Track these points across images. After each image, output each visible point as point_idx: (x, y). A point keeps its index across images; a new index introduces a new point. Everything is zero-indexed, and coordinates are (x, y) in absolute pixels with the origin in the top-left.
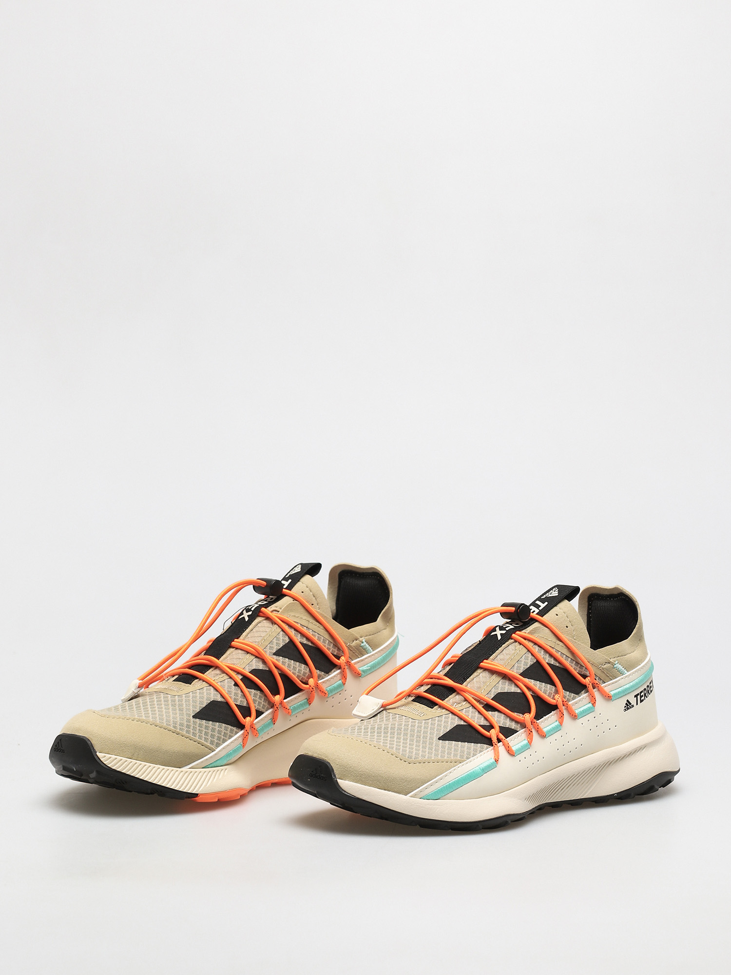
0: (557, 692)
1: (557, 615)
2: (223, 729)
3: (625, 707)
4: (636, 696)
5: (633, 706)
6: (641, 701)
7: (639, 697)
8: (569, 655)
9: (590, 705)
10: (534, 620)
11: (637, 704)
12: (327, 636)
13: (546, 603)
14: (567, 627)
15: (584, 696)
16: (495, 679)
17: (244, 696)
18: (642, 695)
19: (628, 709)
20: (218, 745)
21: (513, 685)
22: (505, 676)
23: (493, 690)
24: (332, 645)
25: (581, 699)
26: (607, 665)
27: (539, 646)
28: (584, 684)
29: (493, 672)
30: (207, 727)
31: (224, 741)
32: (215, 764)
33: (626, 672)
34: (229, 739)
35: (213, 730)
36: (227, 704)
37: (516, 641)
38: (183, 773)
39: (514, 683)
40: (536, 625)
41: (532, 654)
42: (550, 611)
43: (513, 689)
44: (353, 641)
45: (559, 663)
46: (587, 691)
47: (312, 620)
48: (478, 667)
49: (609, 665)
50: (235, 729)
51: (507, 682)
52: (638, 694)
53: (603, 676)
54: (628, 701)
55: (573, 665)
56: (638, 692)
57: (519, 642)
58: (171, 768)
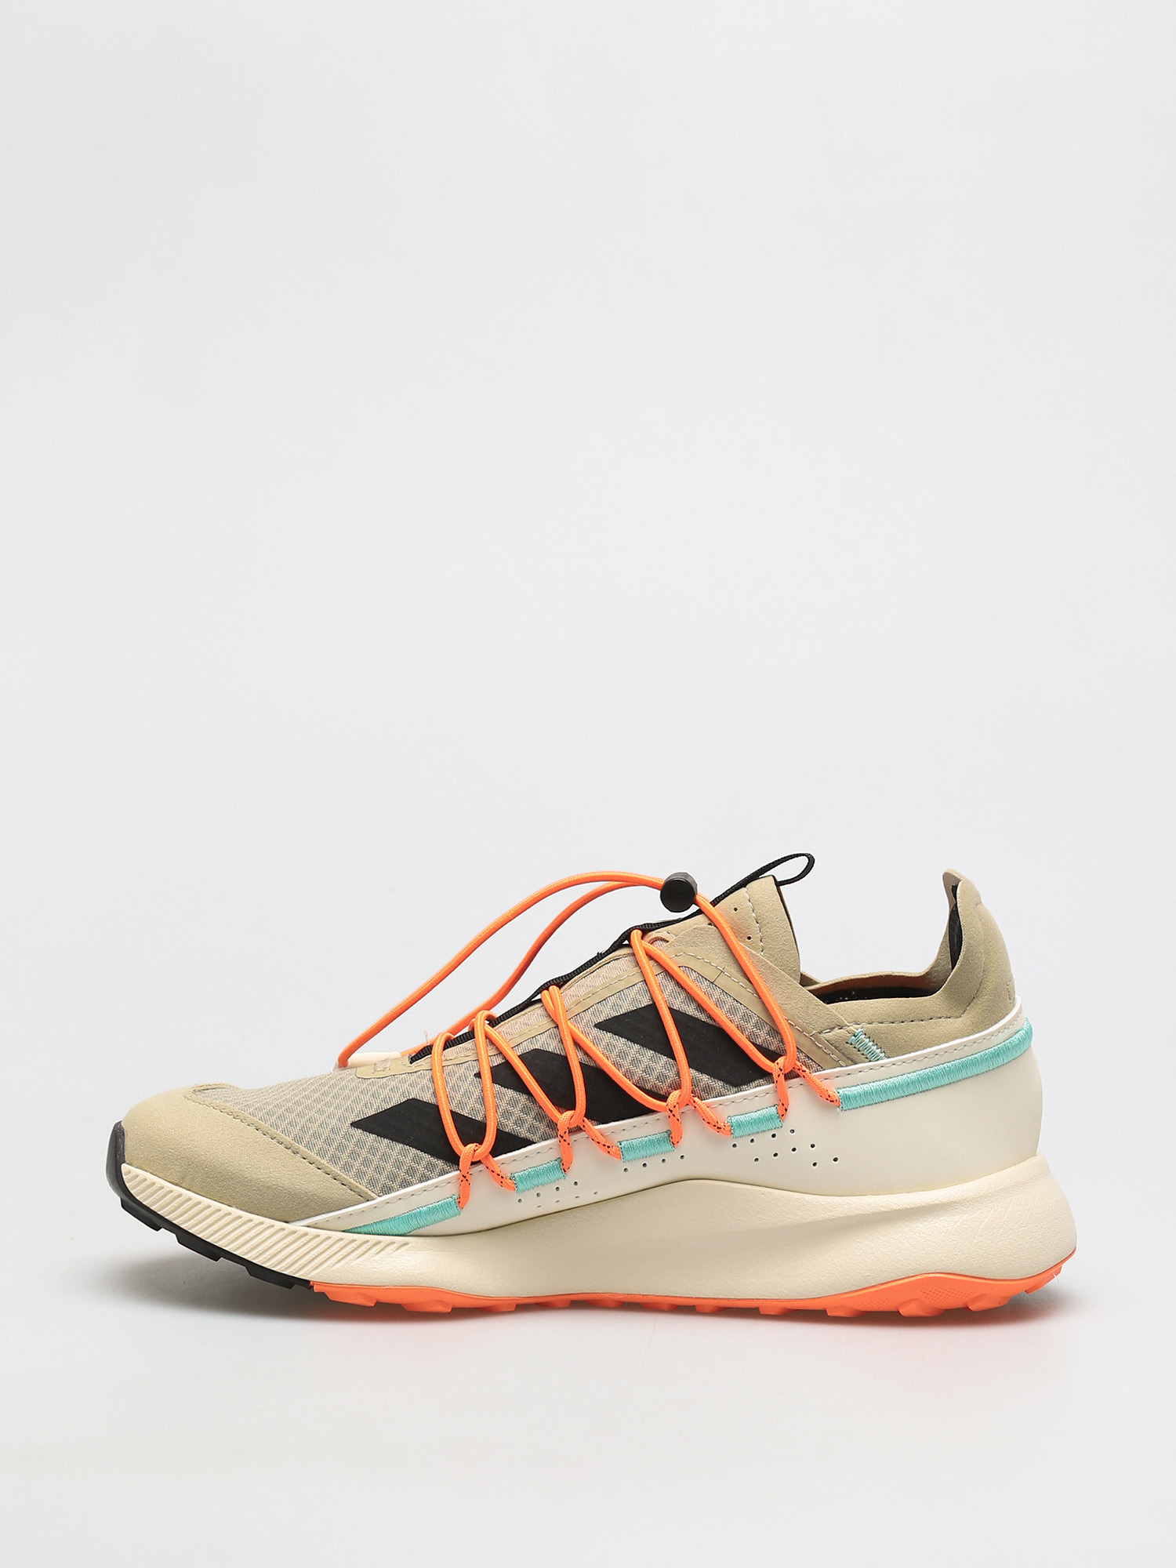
2: (408, 1160)
12: (756, 1009)
17: (483, 1100)
20: (387, 1190)
24: (767, 1028)
30: (373, 1150)
31: (405, 1184)
32: (375, 1228)
34: (421, 1181)
35: (385, 1157)
36: (435, 1109)
38: (286, 1232)
44: (832, 1029)
47: (732, 969)
50: (440, 1163)
58: (257, 1219)
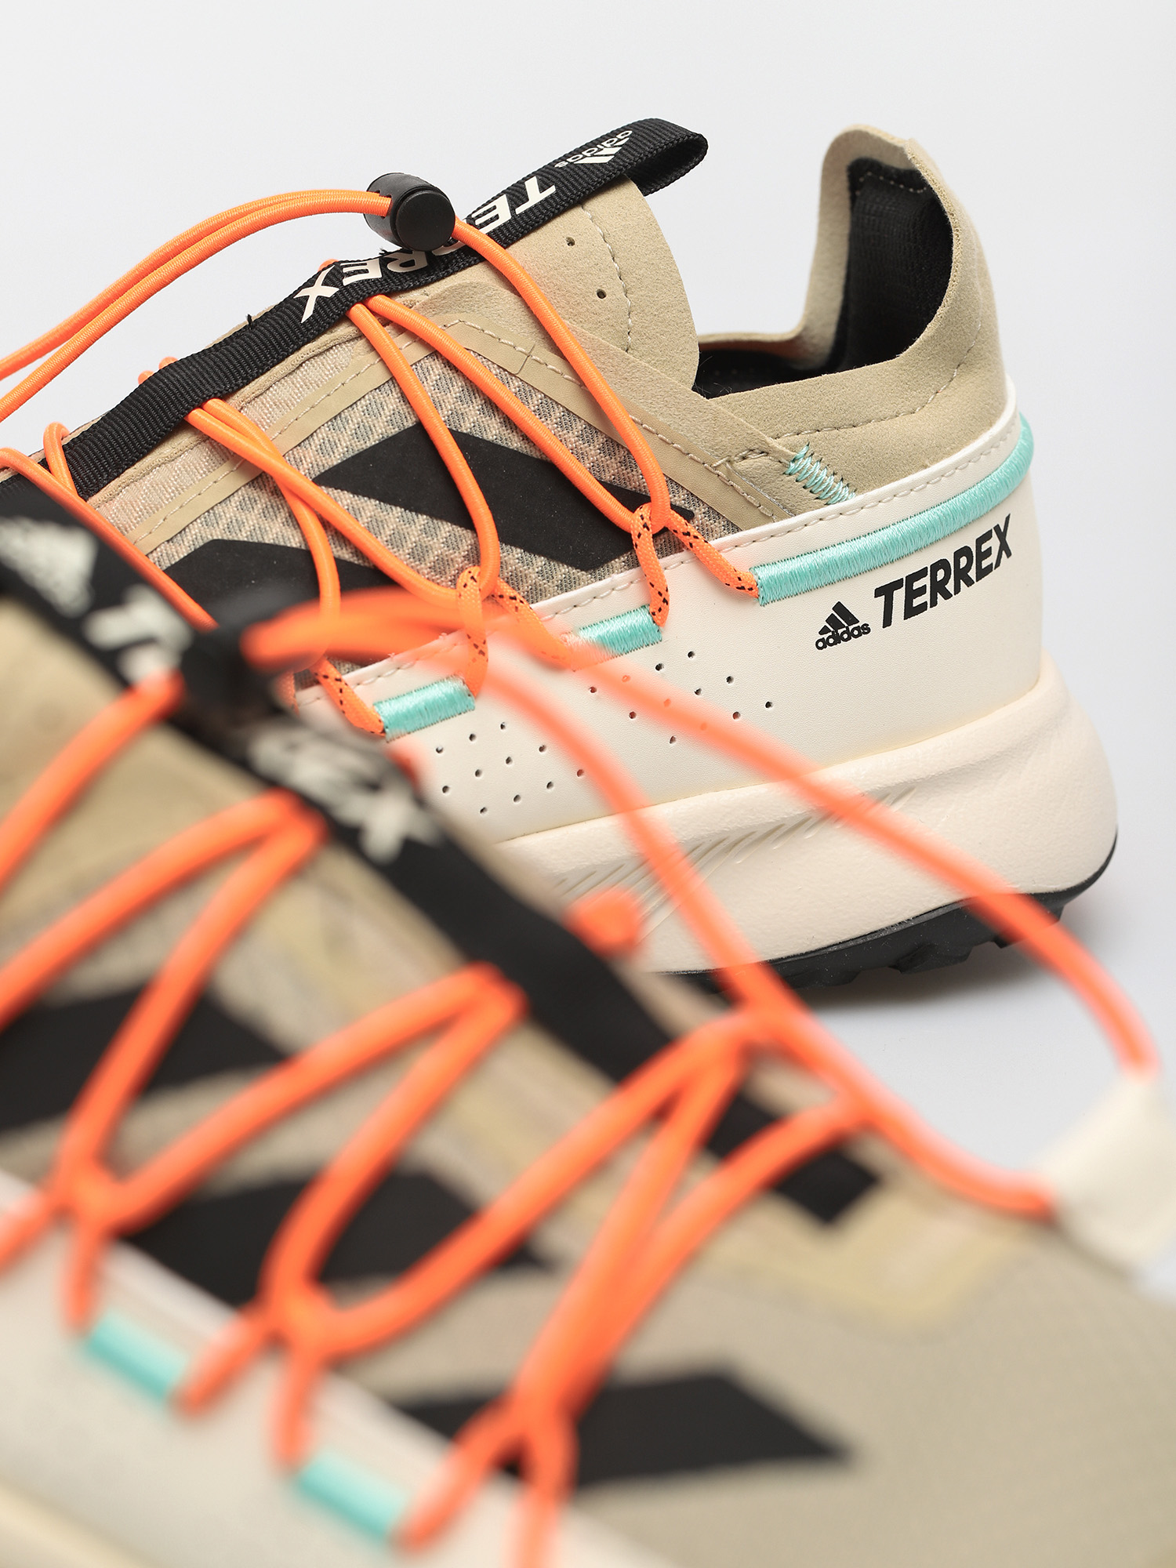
0: (475, 556)
1: (571, 243)
3: (824, 631)
4: (885, 591)
5: (865, 629)
6: (910, 612)
7: (899, 595)
8: (579, 407)
9: (643, 618)
10: (470, 256)
11: (887, 622)
13: (552, 190)
14: (601, 294)
15: (618, 579)
16: (225, 480)
18: (917, 585)
19: (838, 639)
21: (283, 515)
22: (260, 479)
23: (195, 529)
25: (602, 589)
26: (756, 462)
27: (449, 364)
28: (626, 529)
29: (225, 453)
33: (845, 492)
37: (361, 335)
39: (289, 509)
40: (474, 275)
41: (404, 397)
42: (550, 226)
43: (276, 532)
45: (526, 438)
46: (635, 563)
48: (183, 425)
49: (765, 460)
51: (263, 499)
52: (897, 585)
53: (728, 504)
54: (839, 608)
55: (593, 451)
56: (900, 571)
57: (368, 341)
